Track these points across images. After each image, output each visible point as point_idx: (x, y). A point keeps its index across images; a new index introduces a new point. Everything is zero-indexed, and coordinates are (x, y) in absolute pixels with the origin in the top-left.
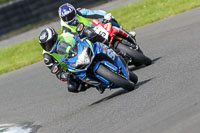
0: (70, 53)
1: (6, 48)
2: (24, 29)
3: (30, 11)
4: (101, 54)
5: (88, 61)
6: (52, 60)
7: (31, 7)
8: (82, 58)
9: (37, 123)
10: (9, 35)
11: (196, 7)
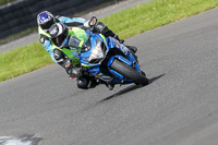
0: (83, 48)
1: (4, 54)
2: (23, 33)
3: (30, 13)
4: (115, 48)
5: (102, 55)
6: (63, 55)
7: (31, 9)
8: (96, 52)
9: (38, 135)
10: (8, 39)
11: (210, 8)
